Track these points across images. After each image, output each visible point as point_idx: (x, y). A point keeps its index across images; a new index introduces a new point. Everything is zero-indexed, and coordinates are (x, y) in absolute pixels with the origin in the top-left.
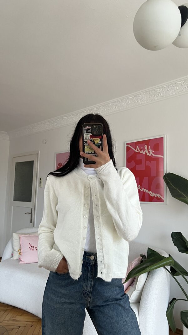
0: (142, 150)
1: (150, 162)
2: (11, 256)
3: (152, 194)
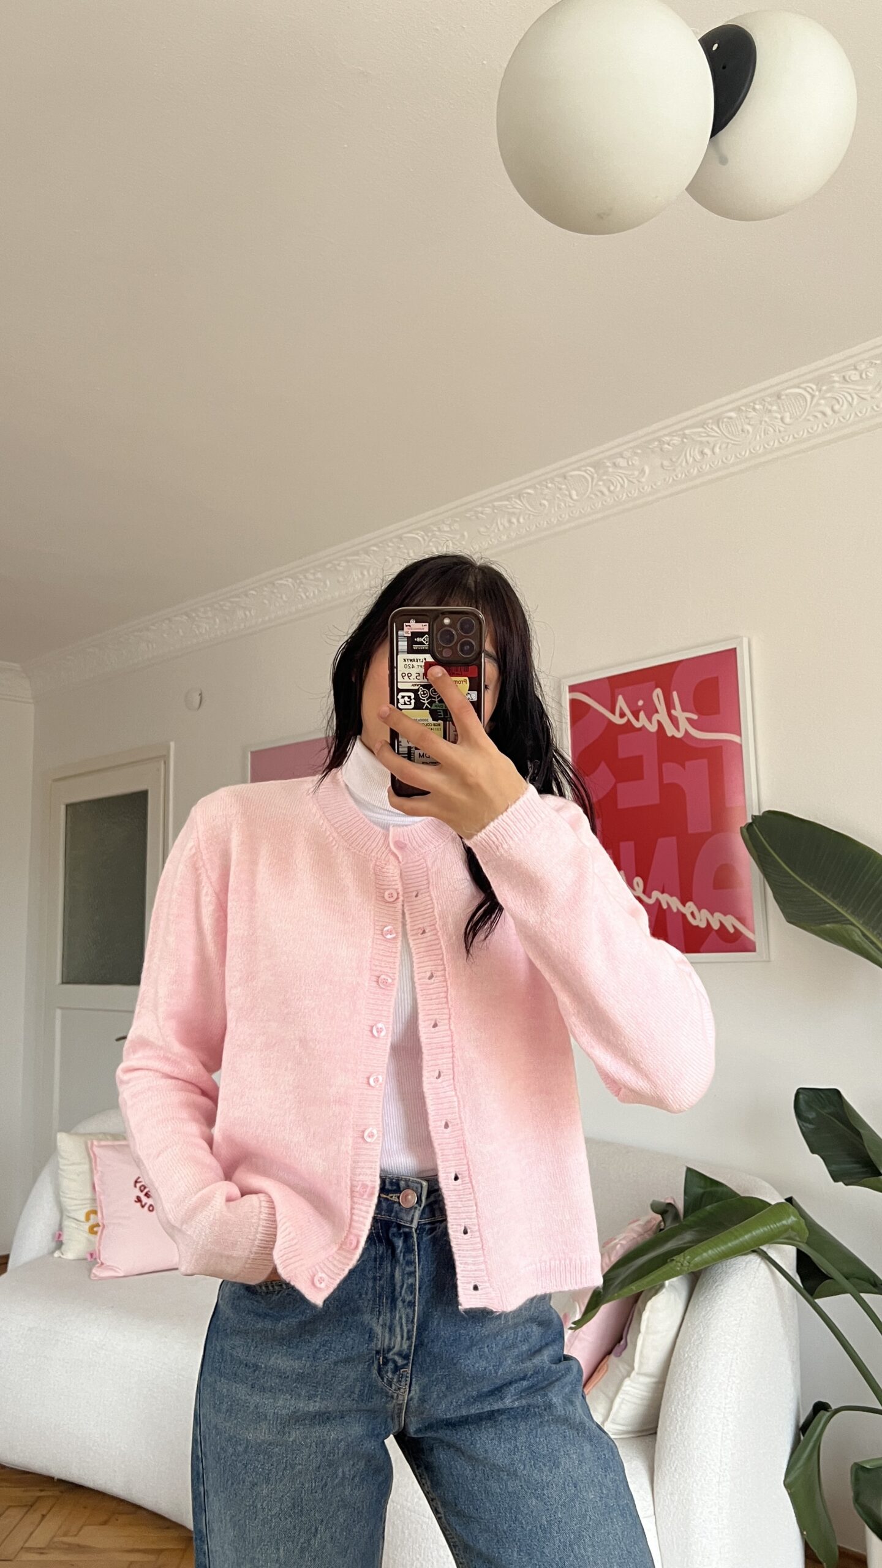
0: (642, 714)
1: (683, 766)
2: (53, 1245)
3: (700, 918)
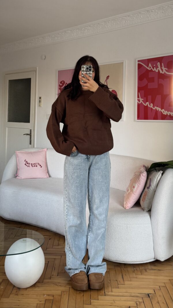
0: (155, 68)
1: (163, 80)
3: (165, 113)
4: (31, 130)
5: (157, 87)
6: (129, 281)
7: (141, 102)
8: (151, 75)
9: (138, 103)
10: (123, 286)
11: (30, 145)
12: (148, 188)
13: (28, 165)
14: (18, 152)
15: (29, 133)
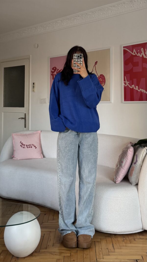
0: (139, 53)
4: (25, 114)
5: (141, 70)
6: (119, 249)
7: (128, 85)
8: (135, 60)
9: (124, 86)
10: (114, 253)
11: (25, 128)
12: (135, 163)
13: (23, 146)
14: (14, 134)
15: (24, 117)
